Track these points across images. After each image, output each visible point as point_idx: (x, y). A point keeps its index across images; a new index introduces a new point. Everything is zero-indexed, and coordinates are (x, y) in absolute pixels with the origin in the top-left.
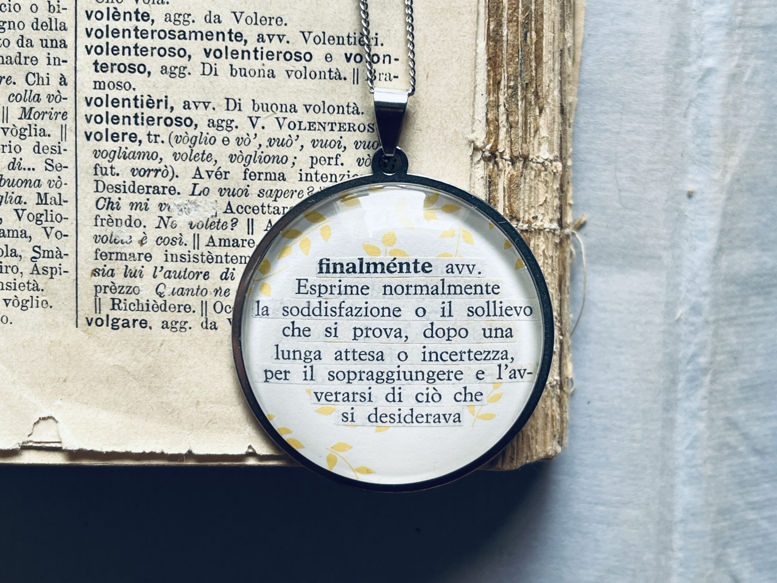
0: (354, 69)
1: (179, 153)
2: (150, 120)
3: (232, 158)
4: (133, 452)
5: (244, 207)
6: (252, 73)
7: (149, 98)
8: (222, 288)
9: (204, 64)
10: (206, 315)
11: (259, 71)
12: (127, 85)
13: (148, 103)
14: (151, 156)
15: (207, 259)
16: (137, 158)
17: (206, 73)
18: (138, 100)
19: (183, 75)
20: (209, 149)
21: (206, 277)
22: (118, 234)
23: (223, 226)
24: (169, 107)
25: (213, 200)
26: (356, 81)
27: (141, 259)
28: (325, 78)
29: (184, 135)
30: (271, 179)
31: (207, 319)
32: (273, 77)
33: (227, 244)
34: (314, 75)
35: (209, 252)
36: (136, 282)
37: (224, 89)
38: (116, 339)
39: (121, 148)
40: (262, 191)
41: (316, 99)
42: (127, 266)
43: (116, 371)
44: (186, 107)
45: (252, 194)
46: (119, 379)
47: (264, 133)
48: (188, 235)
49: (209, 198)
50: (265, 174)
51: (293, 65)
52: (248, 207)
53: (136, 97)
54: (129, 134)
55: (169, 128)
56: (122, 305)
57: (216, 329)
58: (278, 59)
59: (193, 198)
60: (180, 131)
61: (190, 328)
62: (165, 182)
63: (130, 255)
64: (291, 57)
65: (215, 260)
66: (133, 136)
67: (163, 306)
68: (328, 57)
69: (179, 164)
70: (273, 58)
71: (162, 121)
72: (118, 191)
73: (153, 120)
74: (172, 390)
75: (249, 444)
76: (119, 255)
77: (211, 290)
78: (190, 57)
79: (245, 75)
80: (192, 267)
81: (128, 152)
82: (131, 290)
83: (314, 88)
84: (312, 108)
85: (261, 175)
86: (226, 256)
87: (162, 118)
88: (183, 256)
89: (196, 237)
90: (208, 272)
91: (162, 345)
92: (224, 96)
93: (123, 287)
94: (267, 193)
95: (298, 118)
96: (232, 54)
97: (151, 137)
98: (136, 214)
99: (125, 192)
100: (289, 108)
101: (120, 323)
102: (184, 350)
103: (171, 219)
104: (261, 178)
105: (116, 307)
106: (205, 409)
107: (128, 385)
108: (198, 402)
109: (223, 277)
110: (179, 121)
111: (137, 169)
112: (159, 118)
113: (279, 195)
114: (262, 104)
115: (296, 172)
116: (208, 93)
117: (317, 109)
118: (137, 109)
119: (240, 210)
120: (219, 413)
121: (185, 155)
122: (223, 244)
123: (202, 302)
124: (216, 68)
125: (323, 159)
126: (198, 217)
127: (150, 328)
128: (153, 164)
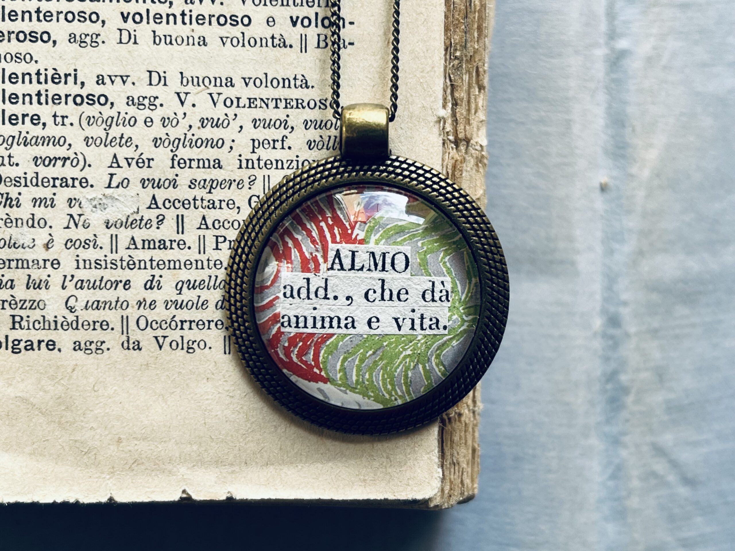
0: (301, 35)
1: (92, 138)
2: (56, 99)
3: (156, 142)
4: (41, 502)
5: (172, 201)
6: (179, 40)
7: (54, 72)
8: (147, 300)
9: (120, 30)
10: (127, 333)
11: (188, 38)
12: (28, 57)
13: (53, 78)
14: (56, 142)
15: (128, 264)
16: (41, 144)
17: (123, 41)
18: (41, 74)
19: (96, 44)
20: (128, 131)
21: (127, 287)
22: (19, 236)
23: (146, 224)
24: (79, 82)
25: (134, 193)
26: (304, 48)
27: (47, 266)
28: (267, 46)
29: (97, 115)
30: (204, 167)
31: (128, 337)
32: (205, 44)
33: (152, 246)
34: (253, 43)
35: (130, 256)
36: (41, 294)
37: (145, 60)
38: (18, 365)
39: (20, 132)
40: (193, 181)
41: (256, 70)
42: (29, 276)
43: (18, 403)
44: (100, 82)
45: (181, 185)
46: (22, 414)
47: (194, 113)
48: (103, 236)
49: (128, 190)
50: (196, 161)
51: (229, 30)
52: (177, 201)
53: (39, 71)
54: (30, 115)
55: (79, 107)
56: (24, 323)
57: (140, 349)
58: (210, 23)
59: (109, 191)
60: (92, 111)
61: (108, 349)
62: (76, 173)
63: (33, 261)
64: (226, 21)
65: (137, 266)
66: (36, 117)
67: (74, 323)
68: (270, 21)
69: (92, 151)
70: (204, 23)
71: (70, 99)
72: (18, 184)
73: (60, 98)
74: (87, 425)
75: (183, 489)
76: (20, 262)
77: (133, 303)
78: (103, 22)
79: (171, 43)
80: (109, 275)
81: (29, 137)
82: (35, 305)
83: (254, 58)
84: (252, 81)
85: (193, 162)
86: (151, 260)
87: (70, 95)
88: (98, 261)
89: (114, 238)
90: (129, 281)
91: (74, 370)
92: (145, 68)
93: (25, 301)
94: (199, 184)
95: (236, 93)
96: (155, 18)
97: (57, 118)
98: (40, 212)
99: (26, 186)
100: (224, 81)
101: (22, 345)
102: (101, 377)
103: (82, 217)
104: (192, 166)
105: (17, 326)
106: (128, 448)
107: (33, 420)
108: (120, 439)
109: (148, 287)
110: (91, 100)
111: (41, 158)
112: (67, 96)
113: (214, 186)
114: (192, 77)
115: (234, 158)
116: (126, 65)
117: (258, 82)
118: (40, 85)
119: (167, 205)
120: (146, 452)
121: (99, 139)
122: (146, 246)
123: (122, 317)
124: (135, 35)
125: (266, 142)
126: (116, 214)
127: (59, 350)
128: (61, 152)
